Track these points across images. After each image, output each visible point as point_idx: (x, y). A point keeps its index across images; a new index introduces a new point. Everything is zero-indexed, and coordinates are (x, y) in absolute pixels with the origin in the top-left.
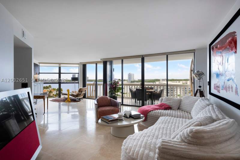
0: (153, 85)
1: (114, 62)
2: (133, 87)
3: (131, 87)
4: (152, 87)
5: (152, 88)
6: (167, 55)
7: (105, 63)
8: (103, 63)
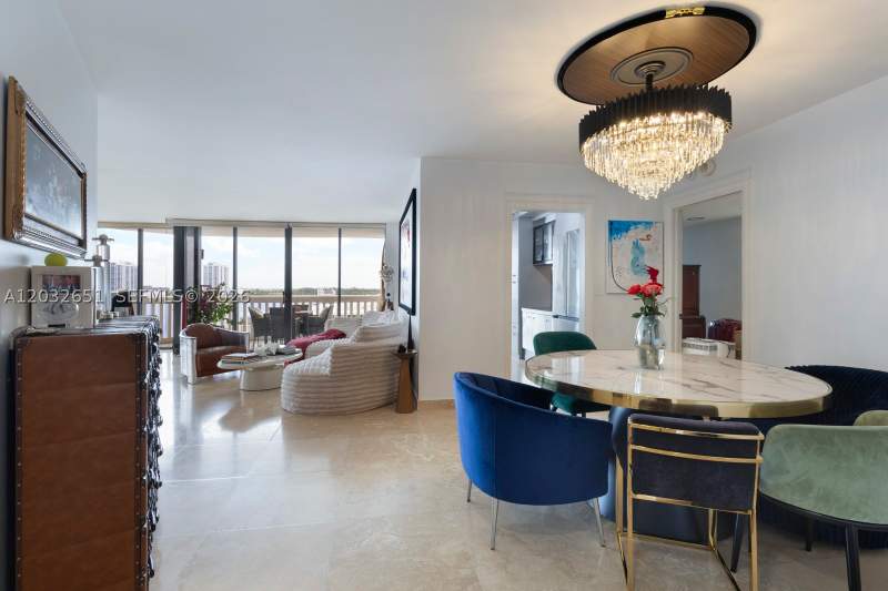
0: (307, 300)
1: (204, 230)
2: (263, 304)
3: (256, 305)
4: (306, 304)
5: (305, 307)
6: (340, 229)
7: (180, 233)
8: (172, 230)
